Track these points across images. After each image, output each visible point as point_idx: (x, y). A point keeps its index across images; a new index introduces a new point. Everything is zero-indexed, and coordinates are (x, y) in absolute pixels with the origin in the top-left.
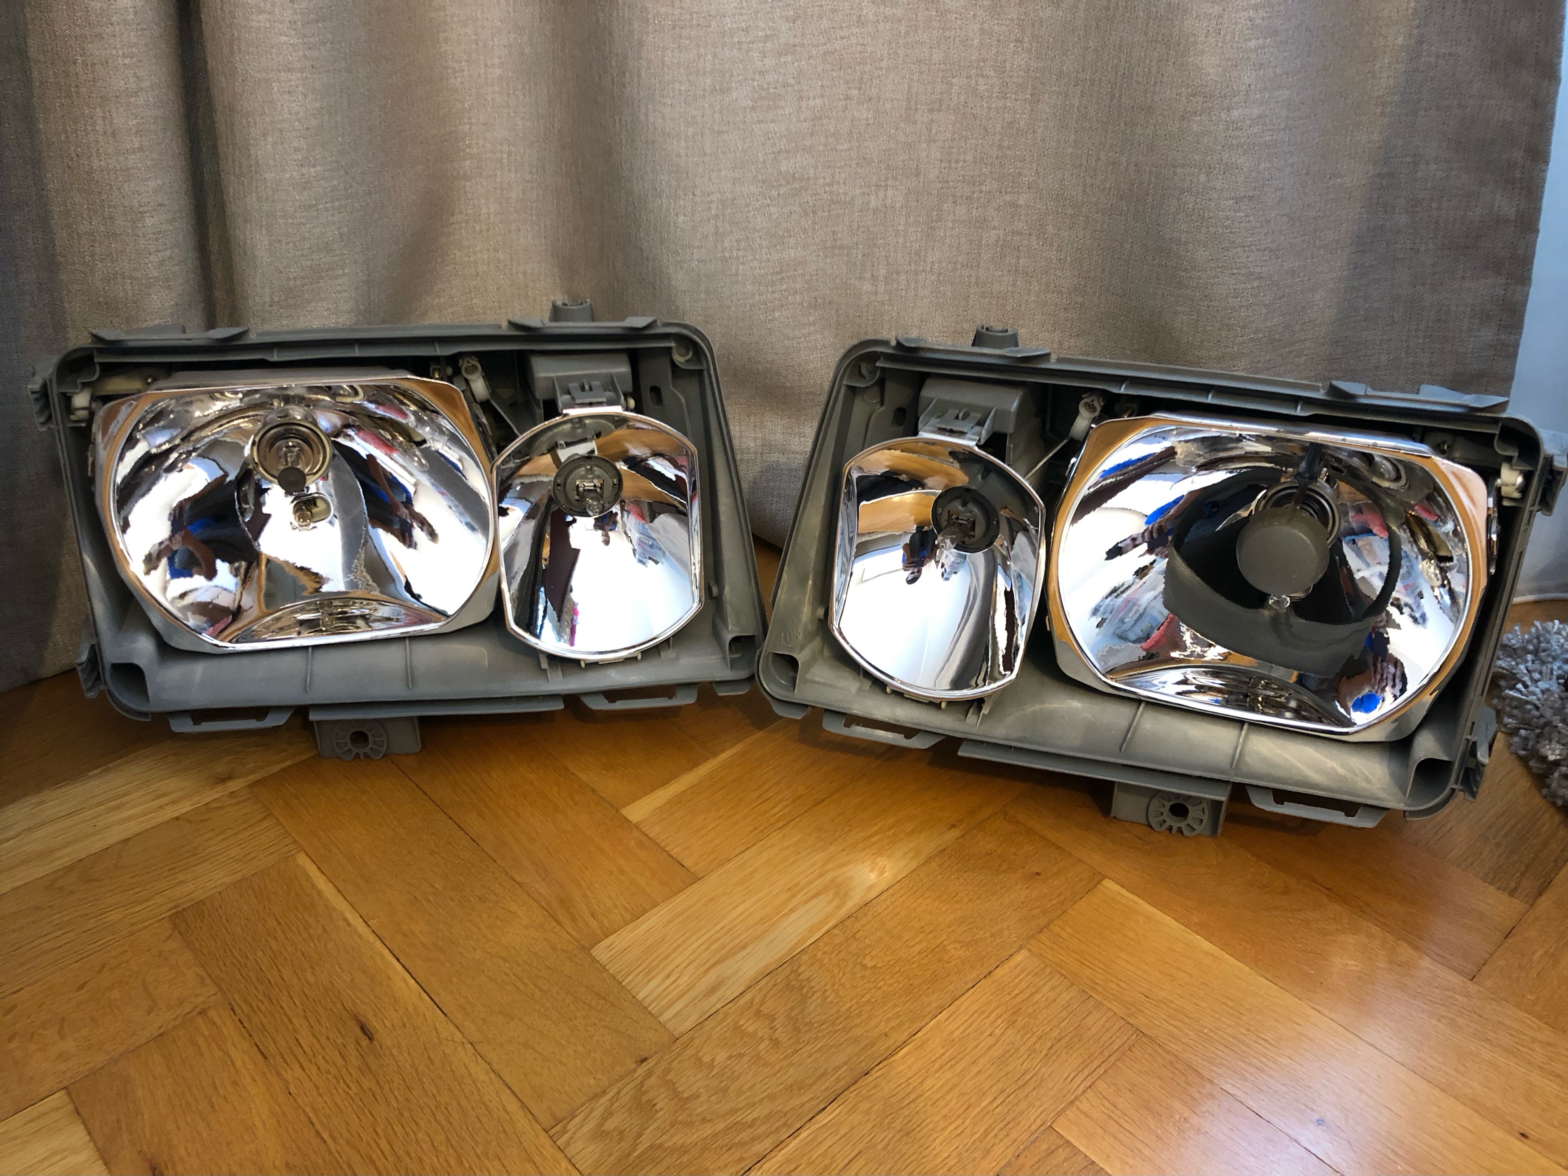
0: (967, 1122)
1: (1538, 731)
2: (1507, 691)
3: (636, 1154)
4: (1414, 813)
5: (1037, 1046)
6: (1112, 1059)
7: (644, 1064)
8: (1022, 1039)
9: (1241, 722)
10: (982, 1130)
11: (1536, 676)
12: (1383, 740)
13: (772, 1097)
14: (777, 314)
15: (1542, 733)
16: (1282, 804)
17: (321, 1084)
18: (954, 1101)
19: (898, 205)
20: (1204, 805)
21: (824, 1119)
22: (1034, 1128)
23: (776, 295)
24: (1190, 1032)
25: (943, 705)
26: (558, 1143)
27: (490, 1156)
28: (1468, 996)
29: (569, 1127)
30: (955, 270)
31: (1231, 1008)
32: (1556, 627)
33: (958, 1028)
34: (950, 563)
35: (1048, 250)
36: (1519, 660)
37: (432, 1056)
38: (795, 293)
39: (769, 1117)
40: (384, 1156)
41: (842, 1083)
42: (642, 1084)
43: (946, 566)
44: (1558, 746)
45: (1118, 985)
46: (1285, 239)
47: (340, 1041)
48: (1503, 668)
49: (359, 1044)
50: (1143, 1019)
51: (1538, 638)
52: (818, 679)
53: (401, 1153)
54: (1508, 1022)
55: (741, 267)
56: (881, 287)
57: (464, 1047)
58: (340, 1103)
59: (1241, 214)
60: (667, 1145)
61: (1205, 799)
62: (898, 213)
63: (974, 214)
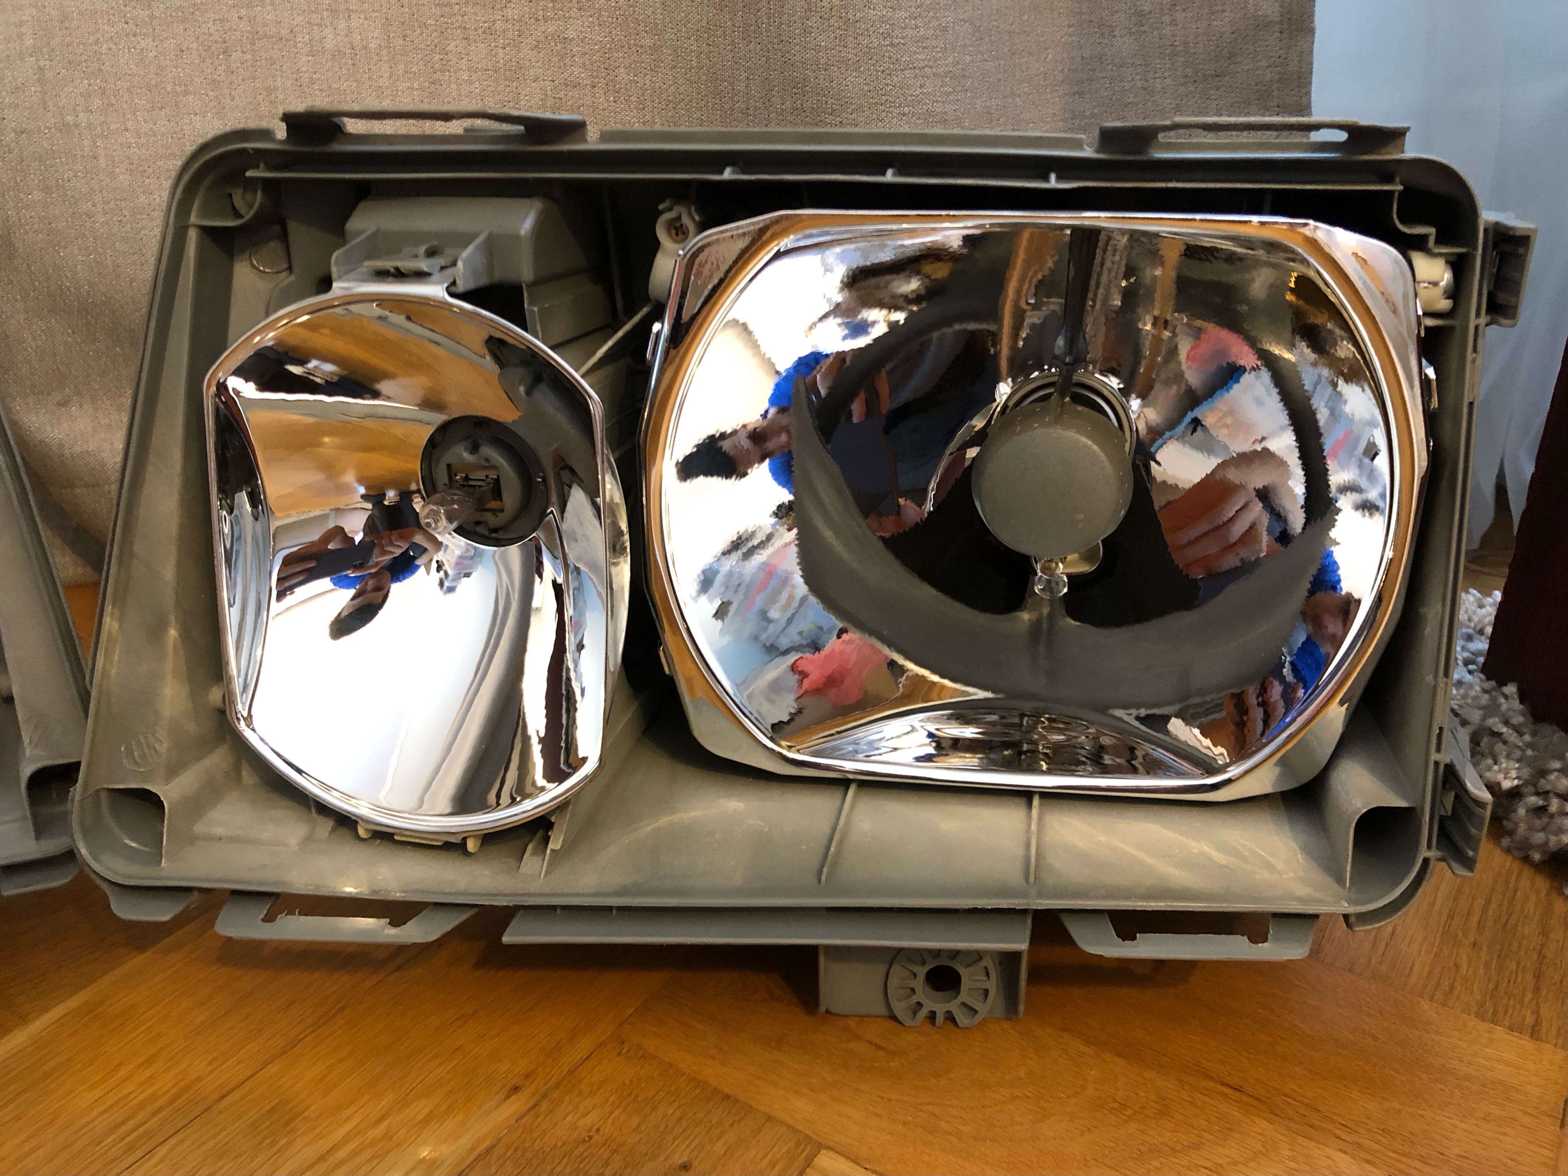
4: (1365, 918)
9: (1026, 795)
12: (1268, 790)
16: (1134, 938)
19: (373, 44)
20: (987, 962)
25: (471, 846)
34: (454, 560)
43: (447, 567)
46: (972, 61)
52: (219, 831)
59: (903, 14)
61: (987, 952)
62: (376, 58)
63: (501, 55)
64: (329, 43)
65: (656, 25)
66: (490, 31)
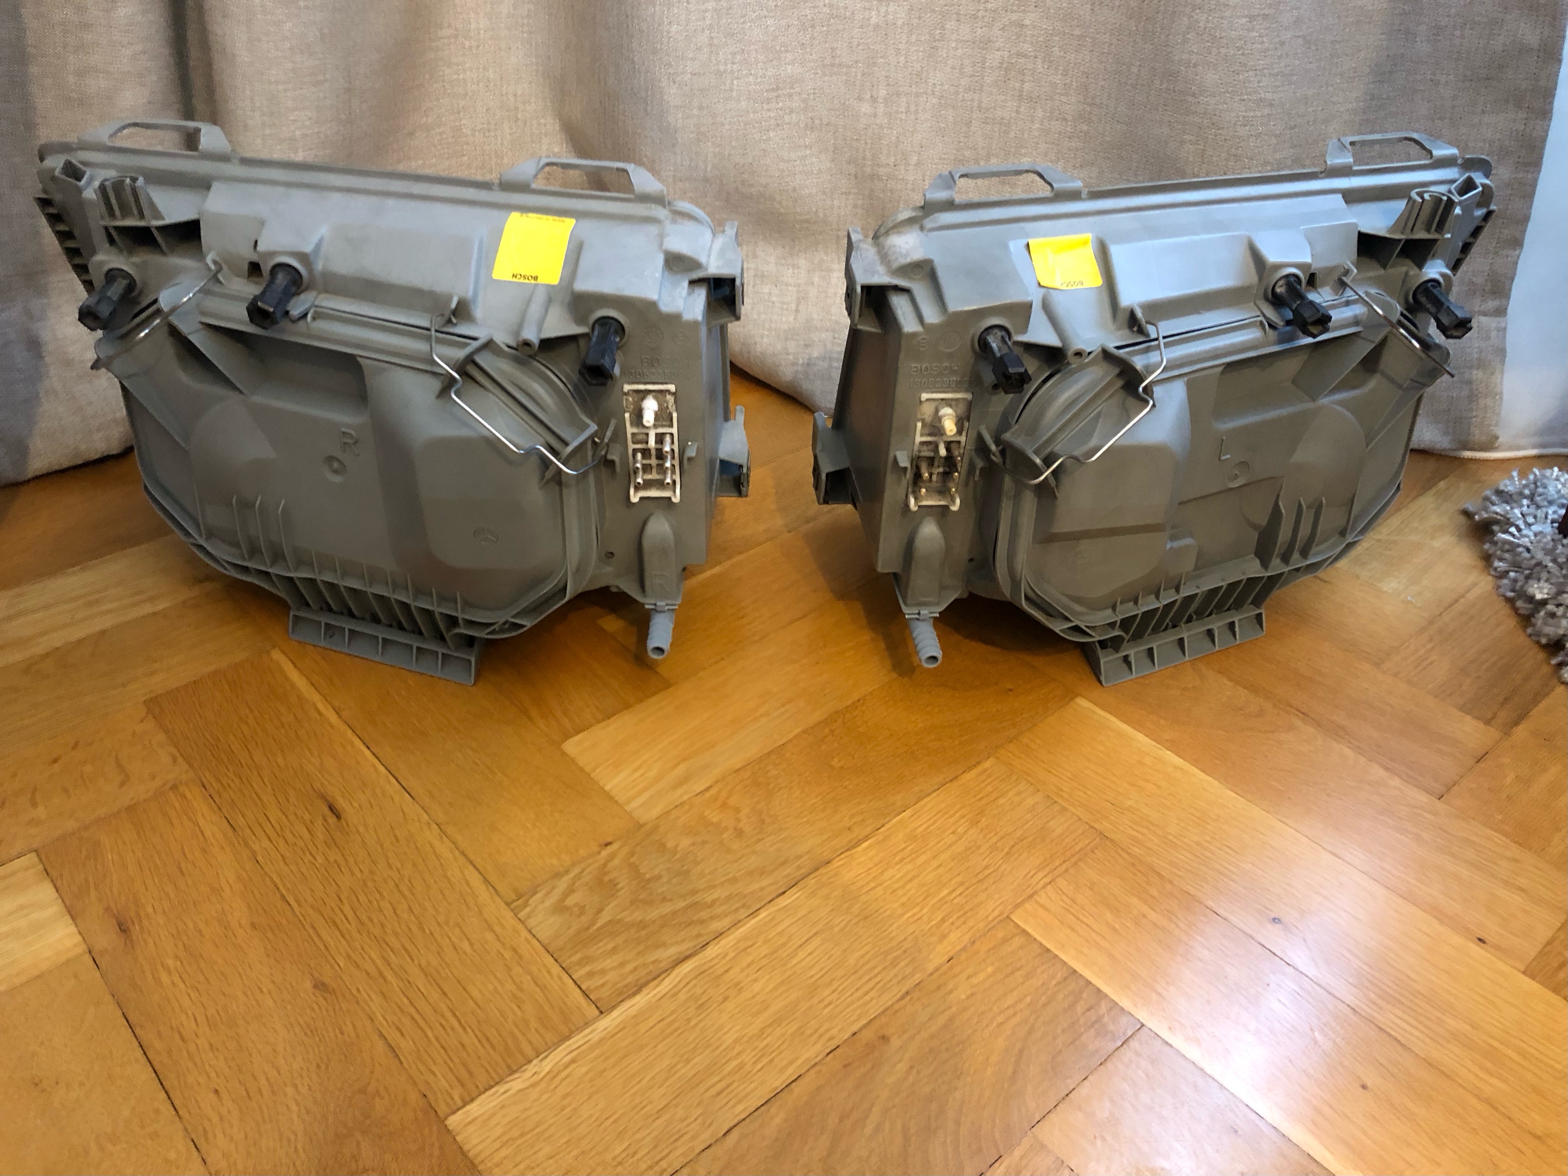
0: (925, 910)
1: (1527, 572)
2: (1500, 534)
3: (595, 927)
5: (999, 844)
6: (1073, 860)
7: (609, 847)
8: (985, 837)
10: (939, 918)
11: (1530, 520)
13: (734, 880)
14: (772, 134)
15: (1530, 574)
17: (287, 854)
18: (913, 891)
19: (900, 23)
21: (782, 902)
22: (990, 918)
23: (772, 115)
24: (1154, 838)
26: (519, 916)
27: (451, 924)
28: (1435, 814)
29: (531, 901)
30: (957, 93)
31: (1197, 817)
32: (1555, 474)
33: (922, 825)
35: (1053, 74)
36: (1514, 505)
37: (398, 834)
38: (791, 112)
39: (729, 898)
40: (347, 919)
41: (803, 871)
42: (605, 865)
44: (1546, 585)
45: (1085, 793)
46: (1299, 64)
47: (307, 817)
48: (1497, 513)
49: (326, 821)
50: (1107, 825)
51: (1535, 483)
53: (364, 918)
54: (1474, 838)
55: (735, 82)
56: (881, 108)
57: (430, 828)
58: (304, 870)
59: (1255, 34)
60: (626, 920)
62: (900, 30)
63: (978, 33)
64: (874, 20)
65: (1085, 22)
66: (974, 16)
